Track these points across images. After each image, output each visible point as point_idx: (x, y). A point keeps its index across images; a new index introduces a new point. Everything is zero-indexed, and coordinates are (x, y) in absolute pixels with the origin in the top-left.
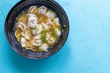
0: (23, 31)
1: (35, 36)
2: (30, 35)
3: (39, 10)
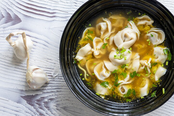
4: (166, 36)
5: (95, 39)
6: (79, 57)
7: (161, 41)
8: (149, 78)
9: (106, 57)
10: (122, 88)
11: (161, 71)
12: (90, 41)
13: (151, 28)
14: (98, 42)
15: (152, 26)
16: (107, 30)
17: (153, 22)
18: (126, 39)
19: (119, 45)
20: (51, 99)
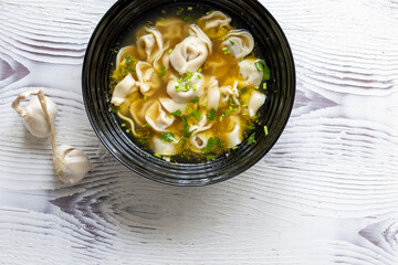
0: (145, 59)
1: (168, 96)
2: (156, 85)
3: (231, 39)
4: (256, 40)
5: (139, 65)
6: (117, 99)
7: (248, 50)
8: (240, 115)
9: (162, 91)
10: (197, 139)
11: (258, 99)
12: (130, 69)
13: (229, 30)
14: (144, 69)
15: (229, 27)
16: (156, 47)
17: (230, 20)
18: (191, 57)
19: (180, 67)
20: (102, 198)
